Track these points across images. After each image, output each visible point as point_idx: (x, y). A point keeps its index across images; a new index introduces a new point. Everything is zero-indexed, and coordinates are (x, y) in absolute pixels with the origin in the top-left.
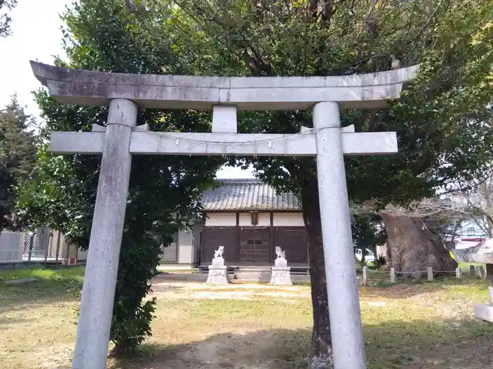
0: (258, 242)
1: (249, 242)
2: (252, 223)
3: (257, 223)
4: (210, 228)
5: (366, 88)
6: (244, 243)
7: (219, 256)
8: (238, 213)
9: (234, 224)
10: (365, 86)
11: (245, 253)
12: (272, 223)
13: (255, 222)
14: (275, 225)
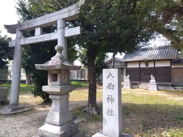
1: (145, 74)
2: (146, 66)
3: (148, 66)
4: (129, 68)
5: (69, 12)
6: (142, 74)
7: (128, 79)
8: (140, 62)
10: (69, 11)
11: (143, 78)
12: (154, 65)
13: (147, 65)
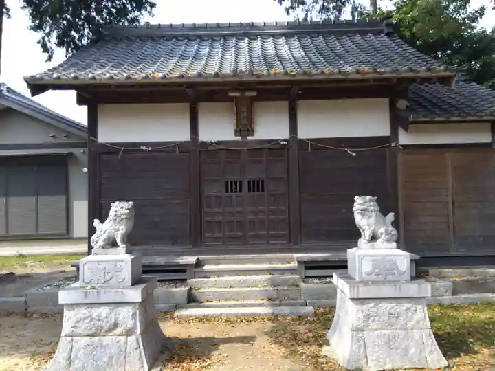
0: (257, 186)
1: (230, 185)
2: (238, 132)
3: (251, 131)
4: (112, 149)
6: (213, 190)
9: (183, 134)
11: (219, 218)
12: (293, 129)
13: (245, 128)
14: (302, 134)
